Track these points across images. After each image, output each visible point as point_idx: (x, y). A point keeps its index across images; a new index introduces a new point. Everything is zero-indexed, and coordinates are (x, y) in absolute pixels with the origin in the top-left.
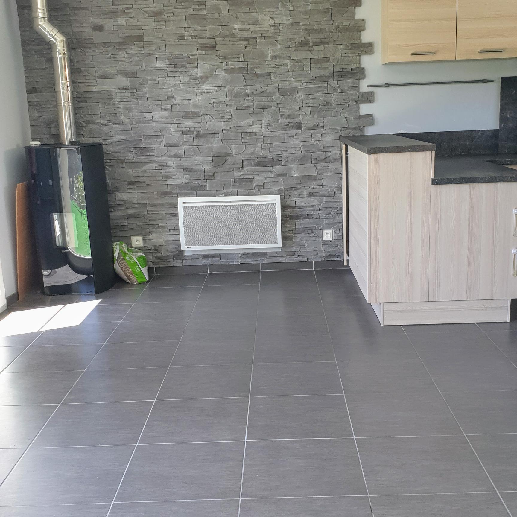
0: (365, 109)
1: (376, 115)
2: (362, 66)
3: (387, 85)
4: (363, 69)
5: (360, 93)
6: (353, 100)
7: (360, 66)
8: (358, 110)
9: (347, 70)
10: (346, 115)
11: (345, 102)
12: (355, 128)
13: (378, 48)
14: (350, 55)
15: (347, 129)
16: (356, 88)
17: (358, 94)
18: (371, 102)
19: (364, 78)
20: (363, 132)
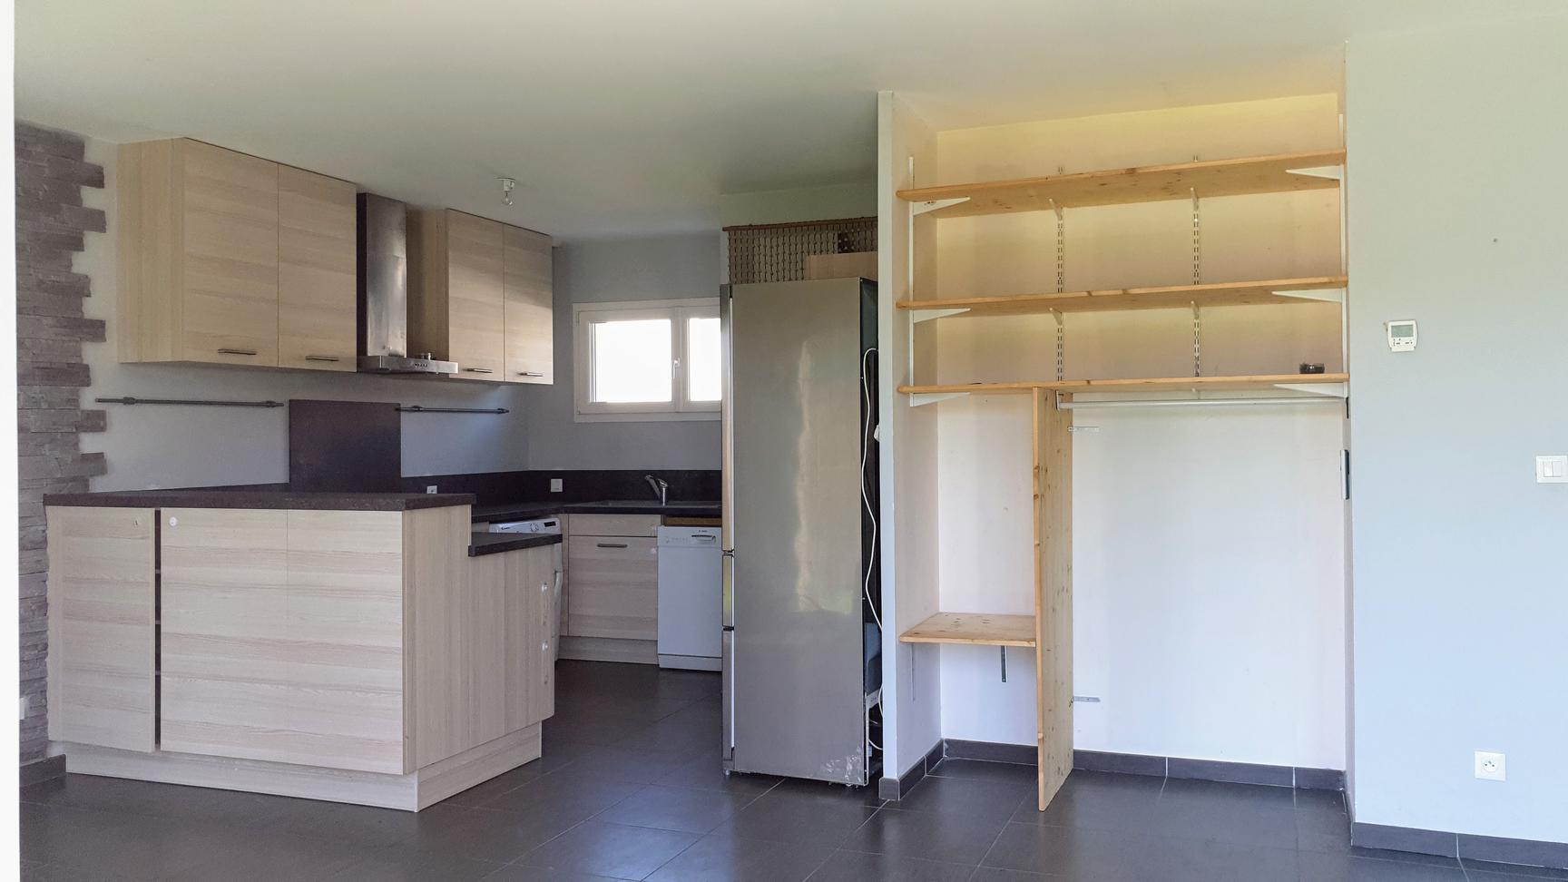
0: (89, 443)
1: (112, 456)
2: (85, 362)
3: (128, 401)
4: (86, 368)
5: (83, 411)
6: (70, 425)
7: (82, 360)
8: (76, 445)
9: (61, 366)
10: (57, 453)
11: (55, 427)
12: (74, 479)
13: (111, 331)
14: (64, 338)
15: (60, 480)
16: (74, 401)
17: (79, 413)
18: (102, 429)
19: (88, 385)
20: (87, 486)
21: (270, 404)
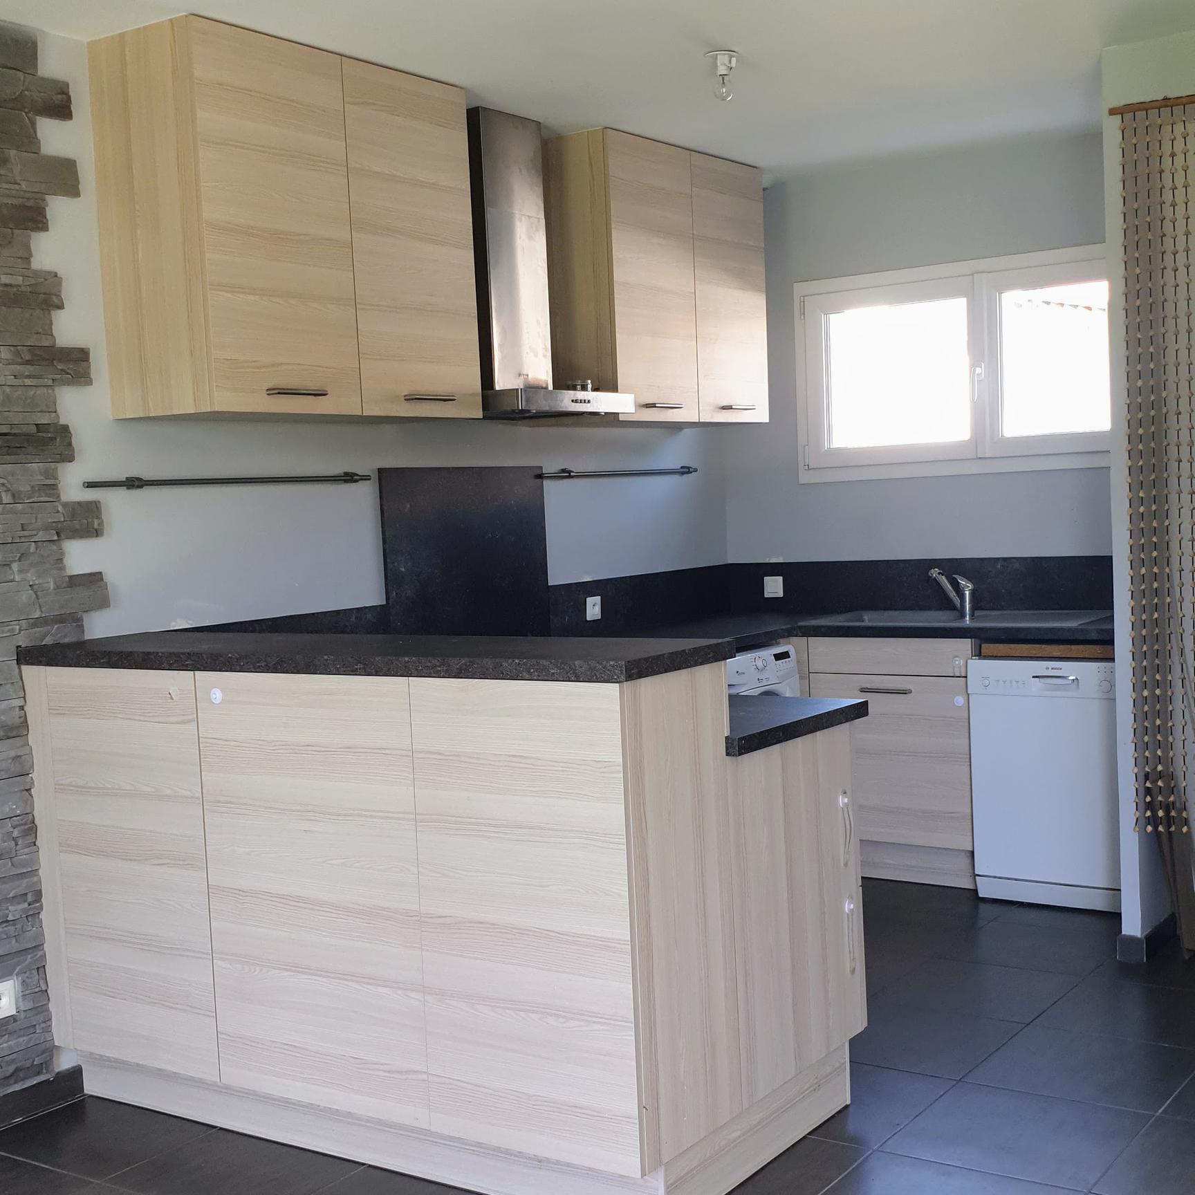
0: (79, 557)
1: (112, 577)
2: (62, 421)
3: (133, 483)
4: (65, 429)
5: (65, 505)
6: (47, 528)
7: (58, 416)
8: (59, 561)
9: (25, 429)
10: (31, 577)
11: (26, 533)
12: (61, 619)
13: (100, 364)
14: (28, 382)
15: (37, 623)
16: (51, 488)
17: (60, 508)
18: (97, 533)
19: (71, 459)
20: (81, 628)
21: (349, 478)
